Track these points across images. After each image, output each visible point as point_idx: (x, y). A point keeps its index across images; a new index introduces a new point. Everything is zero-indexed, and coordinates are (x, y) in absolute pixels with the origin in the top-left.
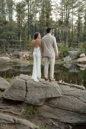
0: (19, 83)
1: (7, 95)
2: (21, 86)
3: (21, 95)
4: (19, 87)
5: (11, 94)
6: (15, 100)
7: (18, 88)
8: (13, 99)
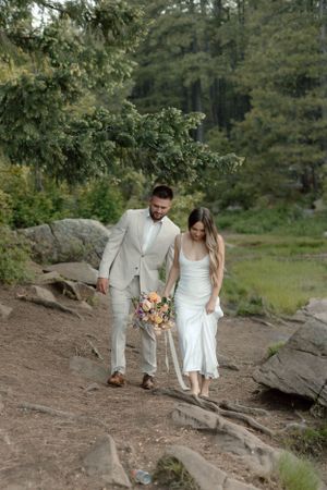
0: (317, 329)
1: (267, 372)
2: (321, 342)
3: (311, 375)
4: (314, 344)
5: (281, 369)
6: (288, 391)
7: (310, 348)
8: (282, 388)
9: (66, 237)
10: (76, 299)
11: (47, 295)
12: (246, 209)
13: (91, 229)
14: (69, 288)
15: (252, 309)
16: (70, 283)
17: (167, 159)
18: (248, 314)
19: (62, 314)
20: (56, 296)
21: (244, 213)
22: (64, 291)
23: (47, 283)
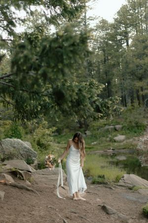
9: (7, 147)
10: (23, 179)
13: (18, 143)
14: (20, 174)
16: (20, 171)
22: (18, 176)
23: (7, 171)
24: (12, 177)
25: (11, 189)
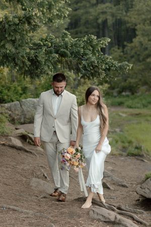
9: (29, 109)
11: (18, 143)
12: (133, 94)
14: (30, 138)
15: (136, 151)
16: (31, 136)
17: (88, 65)
18: (133, 155)
19: (26, 153)
20: (23, 143)
21: (132, 97)
22: (27, 140)
23: (18, 135)
24: (21, 141)
25: (9, 149)
